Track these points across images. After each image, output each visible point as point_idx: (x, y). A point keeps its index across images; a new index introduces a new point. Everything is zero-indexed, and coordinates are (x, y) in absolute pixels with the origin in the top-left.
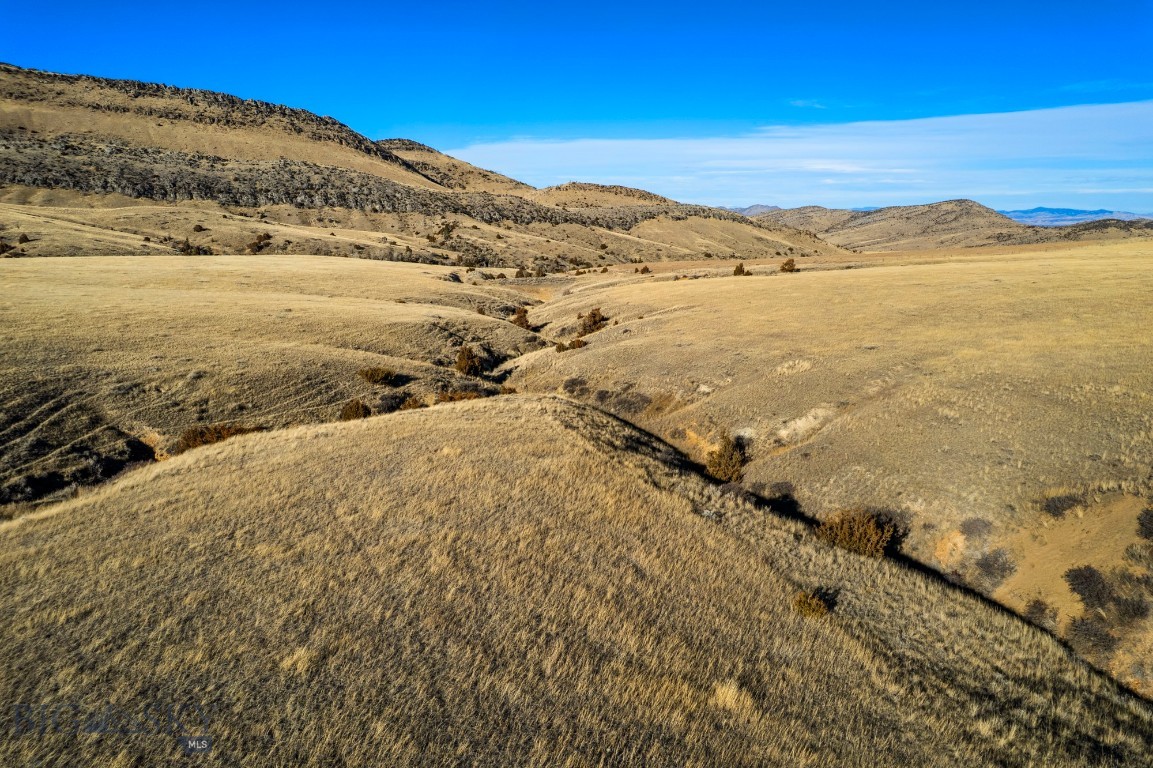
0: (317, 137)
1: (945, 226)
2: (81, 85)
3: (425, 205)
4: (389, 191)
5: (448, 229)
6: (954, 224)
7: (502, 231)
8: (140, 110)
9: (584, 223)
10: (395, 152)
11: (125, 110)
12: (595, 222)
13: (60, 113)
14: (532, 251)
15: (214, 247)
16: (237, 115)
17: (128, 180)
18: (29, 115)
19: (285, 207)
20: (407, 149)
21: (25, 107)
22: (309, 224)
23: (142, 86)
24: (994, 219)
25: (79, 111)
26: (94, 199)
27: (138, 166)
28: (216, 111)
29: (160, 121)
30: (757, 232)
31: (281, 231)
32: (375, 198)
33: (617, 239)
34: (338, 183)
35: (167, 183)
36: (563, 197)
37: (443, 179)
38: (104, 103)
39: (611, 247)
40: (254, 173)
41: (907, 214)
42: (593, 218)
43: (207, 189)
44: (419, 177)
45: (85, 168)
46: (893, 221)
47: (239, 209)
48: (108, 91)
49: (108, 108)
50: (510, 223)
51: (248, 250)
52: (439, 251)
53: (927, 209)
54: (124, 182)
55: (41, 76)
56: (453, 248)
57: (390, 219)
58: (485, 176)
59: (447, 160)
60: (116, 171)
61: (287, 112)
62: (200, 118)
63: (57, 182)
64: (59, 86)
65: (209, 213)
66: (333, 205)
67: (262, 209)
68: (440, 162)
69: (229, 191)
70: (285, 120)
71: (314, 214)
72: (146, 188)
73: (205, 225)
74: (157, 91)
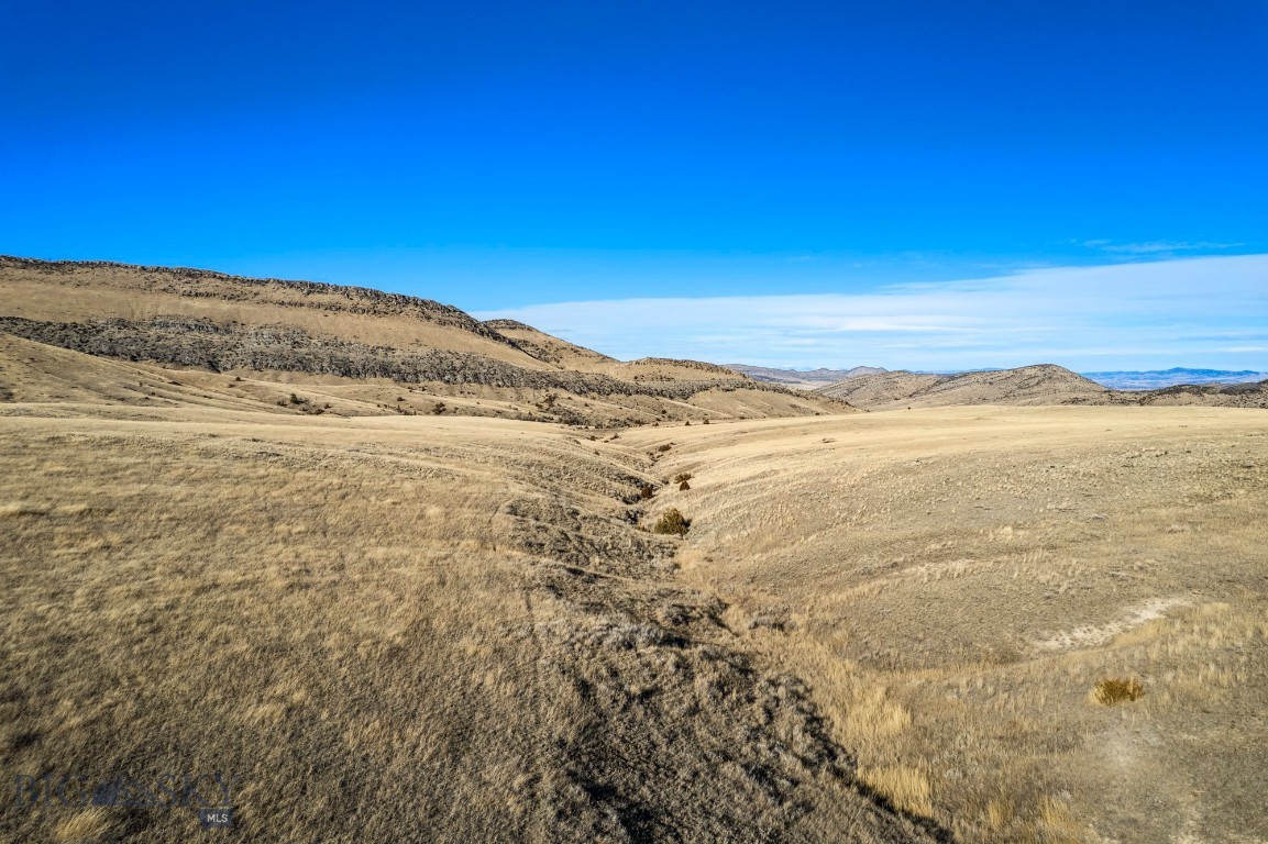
0: (442, 323)
1: (1026, 391)
2: (270, 286)
3: (535, 381)
5: (551, 400)
6: (1035, 389)
8: (311, 305)
10: (500, 332)
11: (302, 305)
13: (260, 309)
14: (609, 415)
16: (381, 307)
18: (238, 311)
19: (437, 383)
20: (511, 329)
21: (235, 306)
22: (454, 395)
23: (312, 286)
24: (1076, 383)
25: (272, 308)
28: (366, 303)
29: (326, 312)
32: (499, 377)
33: (675, 406)
36: (640, 370)
37: (542, 354)
38: (286, 301)
39: (669, 412)
41: (989, 377)
42: (659, 390)
43: (385, 370)
44: (522, 354)
46: (975, 386)
47: (407, 384)
48: (288, 290)
49: (290, 304)
50: (595, 394)
51: (433, 413)
52: (545, 414)
53: (1011, 373)
55: (243, 281)
56: (555, 413)
57: (509, 392)
58: (576, 351)
59: (543, 338)
60: (327, 359)
61: (419, 303)
62: (355, 310)
63: (292, 366)
64: (256, 288)
66: (469, 382)
67: (422, 384)
68: (539, 340)
70: (418, 309)
71: (457, 387)
72: (346, 369)
74: (323, 289)
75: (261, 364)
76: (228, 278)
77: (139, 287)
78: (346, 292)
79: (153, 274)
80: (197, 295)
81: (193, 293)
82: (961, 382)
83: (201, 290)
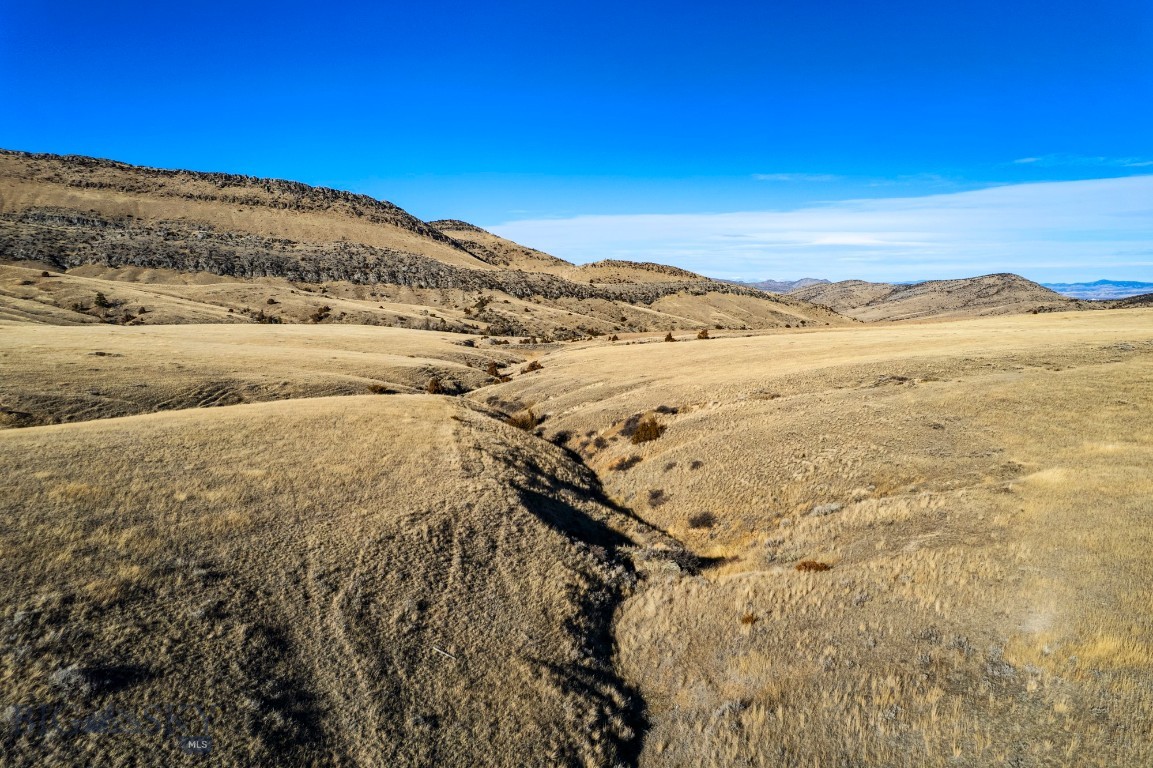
0: (375, 220)
1: (985, 300)
2: (178, 179)
3: (465, 281)
4: (434, 270)
5: (482, 303)
6: (996, 298)
7: (531, 305)
8: (225, 198)
9: (608, 298)
10: (446, 233)
11: (214, 198)
12: (620, 297)
13: (161, 202)
14: (554, 323)
15: (283, 317)
16: (306, 201)
17: (215, 260)
18: (136, 204)
19: (343, 284)
20: (457, 229)
21: (133, 198)
22: (363, 298)
23: (228, 177)
24: (1037, 292)
25: (175, 201)
26: (188, 277)
27: (224, 248)
28: (289, 197)
29: (241, 207)
30: (774, 307)
31: (338, 304)
32: (421, 275)
33: (637, 312)
34: (390, 263)
35: (246, 264)
36: (597, 273)
37: (489, 256)
38: (196, 193)
39: (630, 319)
40: (319, 254)
41: (948, 288)
42: (618, 293)
43: (279, 268)
44: (466, 255)
45: (182, 251)
46: (933, 295)
47: (305, 285)
48: (202, 183)
49: (200, 197)
50: (540, 298)
51: (311, 320)
52: (470, 322)
53: (969, 282)
54: (212, 262)
55: (148, 172)
56: (485, 320)
57: (433, 294)
58: (528, 253)
59: (493, 239)
60: (206, 253)
61: (350, 197)
62: (275, 204)
63: (160, 263)
64: (161, 180)
65: (280, 288)
66: (384, 282)
67: (324, 285)
68: (488, 242)
69: (296, 269)
70: (348, 204)
71: (368, 288)
72: (229, 267)
73: (276, 299)
74: (241, 181)
75: (119, 259)
76: (130, 168)
77: (18, 175)
78: (267, 185)
79: (38, 162)
80: (87, 185)
81: (84, 183)
82: (918, 290)
83: (95, 180)
